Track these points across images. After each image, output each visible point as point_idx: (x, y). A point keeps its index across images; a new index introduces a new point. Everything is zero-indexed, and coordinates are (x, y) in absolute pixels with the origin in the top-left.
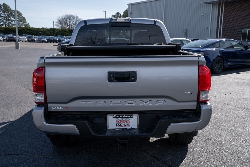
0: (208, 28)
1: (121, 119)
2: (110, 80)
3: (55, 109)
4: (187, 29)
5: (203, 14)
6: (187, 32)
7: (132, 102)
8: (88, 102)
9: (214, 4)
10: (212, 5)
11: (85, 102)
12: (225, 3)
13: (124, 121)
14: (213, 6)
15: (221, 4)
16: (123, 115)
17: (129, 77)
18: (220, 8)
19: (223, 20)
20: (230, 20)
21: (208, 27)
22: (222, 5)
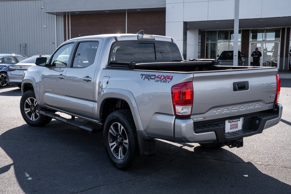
0: (53, 43)
1: (233, 123)
2: (235, 90)
3: (195, 120)
4: (26, 43)
5: (46, 26)
6: (25, 47)
7: (243, 107)
8: (218, 111)
9: (59, 15)
10: (55, 16)
11: (216, 111)
12: (71, 15)
13: (235, 124)
14: (58, 17)
15: (67, 15)
16: (235, 119)
17: (245, 87)
18: (66, 20)
19: (71, 34)
20: (79, 35)
21: (53, 41)
22: (68, 17)
